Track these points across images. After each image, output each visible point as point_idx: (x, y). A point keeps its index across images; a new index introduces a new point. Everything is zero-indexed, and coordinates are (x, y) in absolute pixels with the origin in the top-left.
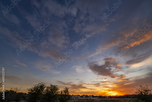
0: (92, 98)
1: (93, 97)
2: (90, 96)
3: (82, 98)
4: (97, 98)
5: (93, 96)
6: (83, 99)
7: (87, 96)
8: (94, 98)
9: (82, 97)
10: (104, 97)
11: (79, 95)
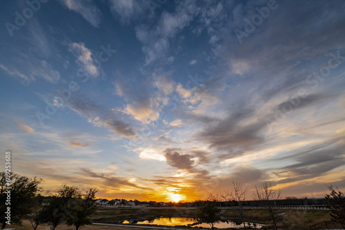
0: (134, 206)
1: (136, 205)
2: (131, 201)
3: (112, 207)
4: (144, 206)
5: (137, 202)
6: (112, 209)
7: (124, 202)
8: (138, 207)
9: (112, 203)
10: (159, 203)
11: (105, 200)
